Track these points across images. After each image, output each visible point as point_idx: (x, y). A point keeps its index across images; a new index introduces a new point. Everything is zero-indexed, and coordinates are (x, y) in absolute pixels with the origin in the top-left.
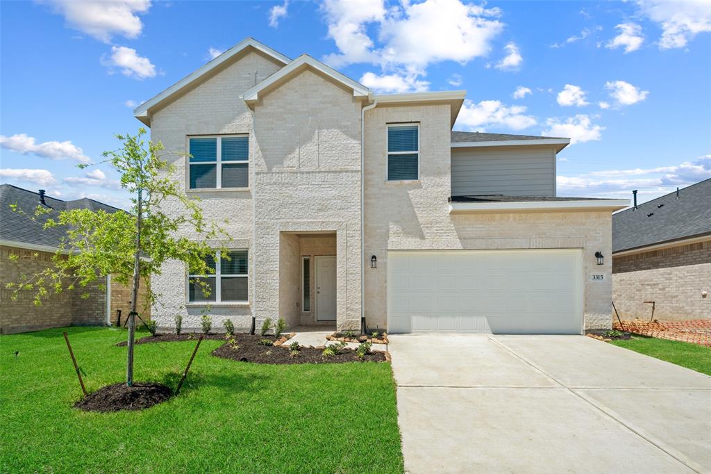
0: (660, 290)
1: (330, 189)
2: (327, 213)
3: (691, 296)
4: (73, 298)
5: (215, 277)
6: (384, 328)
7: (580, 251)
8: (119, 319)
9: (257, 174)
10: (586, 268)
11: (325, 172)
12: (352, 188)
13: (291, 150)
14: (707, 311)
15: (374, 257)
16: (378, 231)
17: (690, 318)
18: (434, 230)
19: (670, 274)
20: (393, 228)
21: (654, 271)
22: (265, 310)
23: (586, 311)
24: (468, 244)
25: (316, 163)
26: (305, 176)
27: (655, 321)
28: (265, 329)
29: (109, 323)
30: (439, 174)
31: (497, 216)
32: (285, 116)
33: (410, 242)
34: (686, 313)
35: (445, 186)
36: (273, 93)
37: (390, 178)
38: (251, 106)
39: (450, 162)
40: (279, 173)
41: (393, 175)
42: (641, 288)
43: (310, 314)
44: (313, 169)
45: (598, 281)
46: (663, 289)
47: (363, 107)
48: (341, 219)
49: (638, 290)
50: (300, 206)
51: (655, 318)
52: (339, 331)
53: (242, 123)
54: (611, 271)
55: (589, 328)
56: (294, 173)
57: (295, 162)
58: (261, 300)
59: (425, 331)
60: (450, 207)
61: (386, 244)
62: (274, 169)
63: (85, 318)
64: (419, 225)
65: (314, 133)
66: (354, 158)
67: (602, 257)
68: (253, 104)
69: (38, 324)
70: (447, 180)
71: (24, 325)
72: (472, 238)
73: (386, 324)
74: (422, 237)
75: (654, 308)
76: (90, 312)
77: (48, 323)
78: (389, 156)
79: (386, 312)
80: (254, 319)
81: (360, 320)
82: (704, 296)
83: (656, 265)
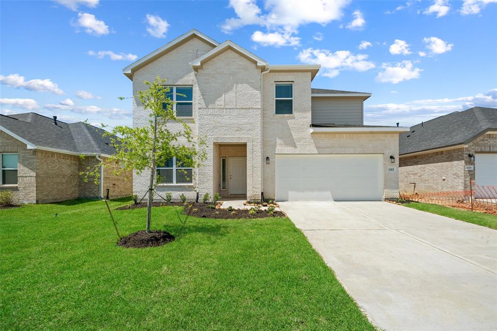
0: (419, 176)
1: (243, 119)
2: (241, 132)
3: (437, 180)
4: (79, 182)
5: (172, 169)
6: (273, 198)
7: (381, 155)
8: (108, 194)
9: (200, 109)
10: (385, 164)
11: (240, 109)
12: (256, 118)
13: (220, 96)
14: (446, 188)
15: (268, 158)
16: (270, 143)
17: (436, 191)
18: (302, 143)
19: (424, 168)
20: (279, 141)
21: (416, 167)
22: (204, 188)
23: (385, 188)
24: (321, 150)
25: (235, 103)
26: (228, 110)
27: (416, 194)
28: (205, 199)
29: (102, 197)
30: (305, 111)
31: (337, 135)
32: (216, 76)
33: (289, 150)
34: (433, 189)
35: (308, 117)
36: (209, 62)
37: (276, 113)
38: (196, 69)
39: (311, 105)
40: (212, 108)
41: (278, 111)
42: (408, 175)
43: (226, 191)
44: (233, 107)
45: (391, 172)
46: (420, 176)
47: (262, 72)
48: (249, 136)
49: (405, 177)
50: (225, 128)
51: (416, 192)
52: (248, 200)
53: (190, 79)
54: (398, 166)
55: (387, 197)
56: (222, 109)
57: (222, 103)
58: (201, 182)
59: (296, 200)
60: (312, 130)
61: (275, 151)
62: (210, 107)
63: (87, 193)
64: (294, 140)
65: (233, 86)
66: (257, 101)
67: (394, 158)
68: (197, 68)
69: (58, 197)
70: (309, 115)
71: (51, 198)
72: (324, 148)
73: (274, 196)
74: (295, 147)
75: (415, 187)
76: (90, 190)
77: (65, 197)
78: (276, 100)
79: (274, 189)
80: (198, 193)
81: (260, 194)
82: (444, 180)
83: (416, 163)
